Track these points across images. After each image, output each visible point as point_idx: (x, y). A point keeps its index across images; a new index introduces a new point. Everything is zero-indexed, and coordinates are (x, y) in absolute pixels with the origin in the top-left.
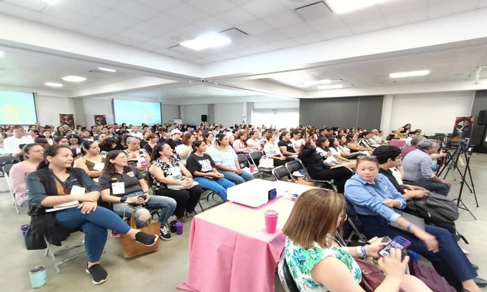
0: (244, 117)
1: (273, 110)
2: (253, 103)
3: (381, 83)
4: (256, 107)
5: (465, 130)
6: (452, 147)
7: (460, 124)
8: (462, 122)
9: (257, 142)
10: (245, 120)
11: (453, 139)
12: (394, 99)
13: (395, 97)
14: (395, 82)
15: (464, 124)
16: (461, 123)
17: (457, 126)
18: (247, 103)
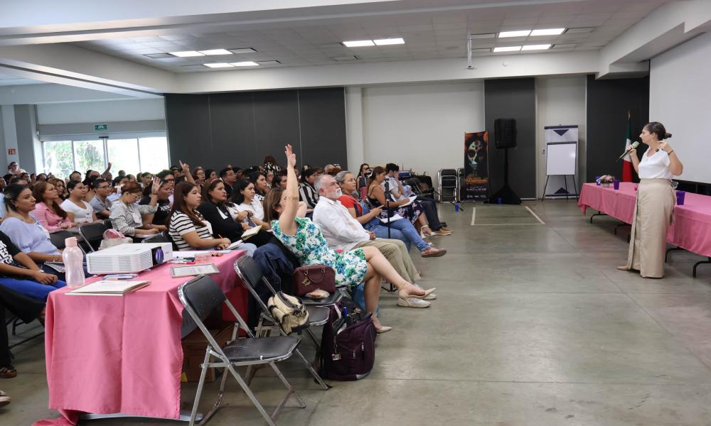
0: (11, 152)
1: (97, 127)
2: (35, 106)
3: (332, 58)
4: (45, 119)
5: (480, 158)
6: (468, 197)
7: (471, 148)
8: (473, 144)
9: (85, 208)
10: (15, 158)
11: (467, 180)
12: (363, 96)
13: (364, 89)
14: (358, 57)
15: (476, 148)
16: (472, 146)
17: (468, 153)
18: (17, 107)
